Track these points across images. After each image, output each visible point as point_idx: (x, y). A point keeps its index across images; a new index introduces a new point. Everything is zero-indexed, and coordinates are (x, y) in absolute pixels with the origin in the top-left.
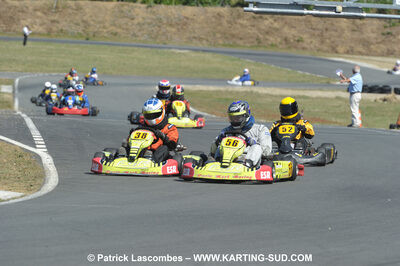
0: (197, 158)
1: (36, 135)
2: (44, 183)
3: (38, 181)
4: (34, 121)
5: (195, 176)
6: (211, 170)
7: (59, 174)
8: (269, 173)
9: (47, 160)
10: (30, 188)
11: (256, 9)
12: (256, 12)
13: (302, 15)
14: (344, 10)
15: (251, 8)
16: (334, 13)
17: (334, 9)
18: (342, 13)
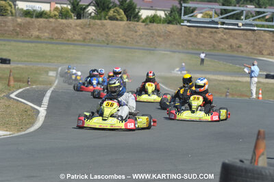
0: (88, 114)
3: (28, 126)
5: (85, 125)
6: (96, 122)
8: (133, 124)
9: (43, 111)
11: (188, 24)
12: (189, 26)
13: (217, 28)
14: (243, 25)
15: (186, 23)
16: (237, 27)
17: (237, 25)
18: (242, 27)
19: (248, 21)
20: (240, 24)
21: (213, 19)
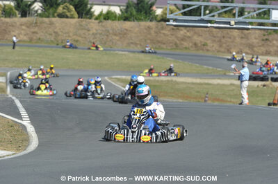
1: (23, 111)
2: (29, 145)
3: (24, 144)
4: (21, 102)
7: (39, 139)
9: (31, 129)
10: (19, 149)
11: (175, 23)
12: (175, 26)
13: (207, 27)
14: (236, 23)
15: (171, 22)
16: (229, 26)
17: (229, 23)
18: (235, 26)
19: (241, 19)
20: (233, 23)
21: (202, 17)
